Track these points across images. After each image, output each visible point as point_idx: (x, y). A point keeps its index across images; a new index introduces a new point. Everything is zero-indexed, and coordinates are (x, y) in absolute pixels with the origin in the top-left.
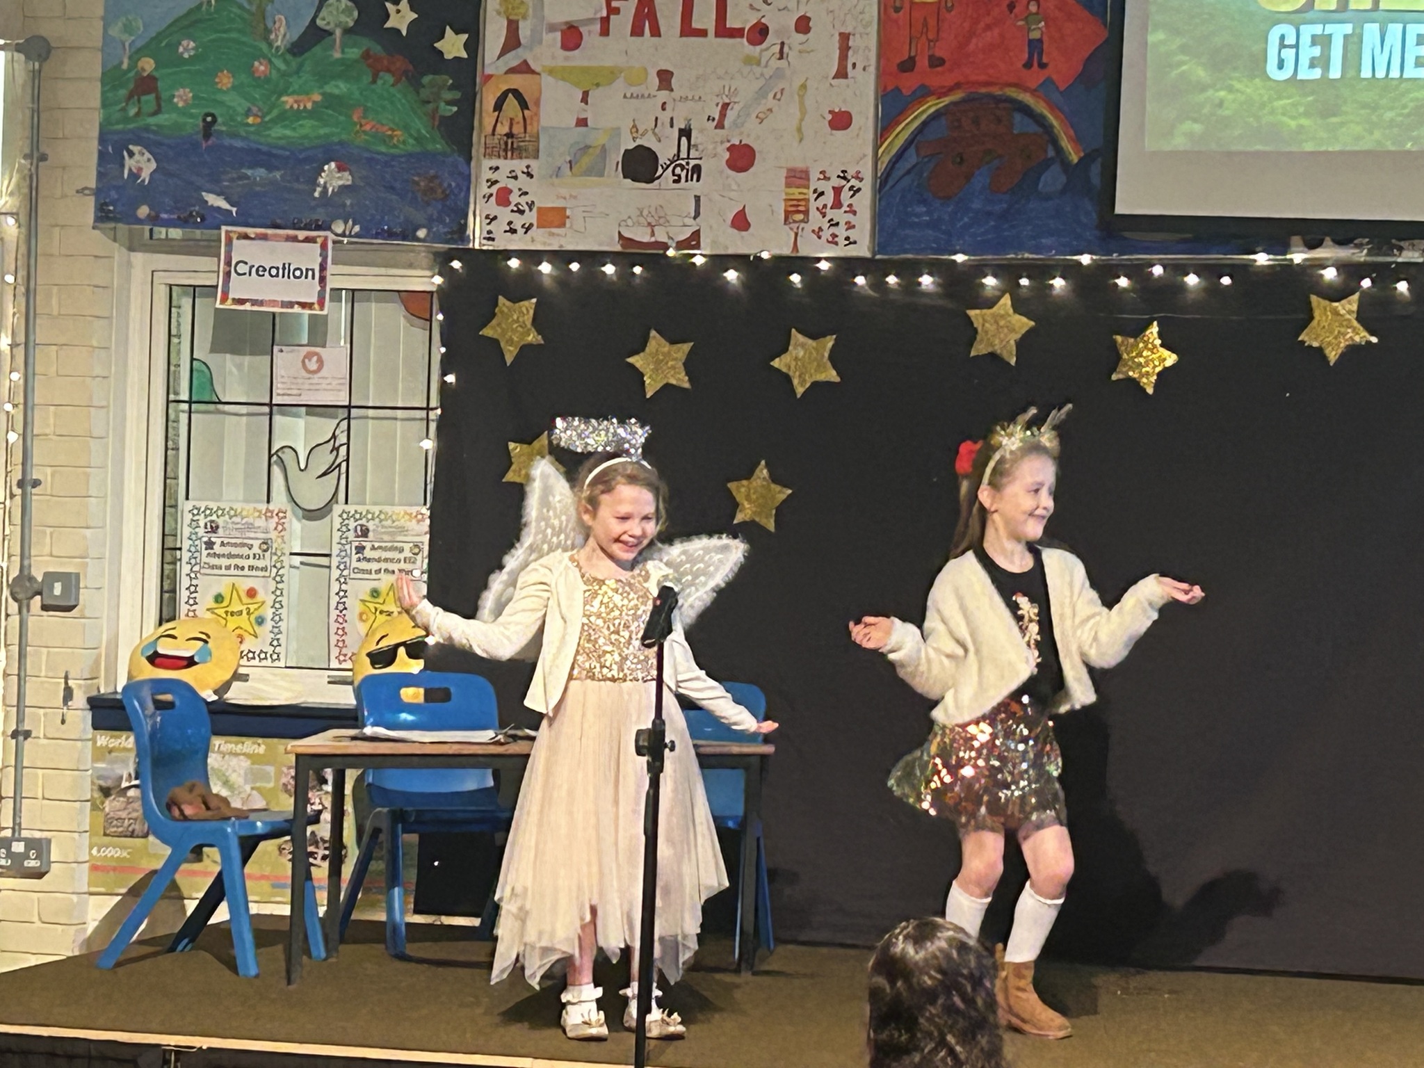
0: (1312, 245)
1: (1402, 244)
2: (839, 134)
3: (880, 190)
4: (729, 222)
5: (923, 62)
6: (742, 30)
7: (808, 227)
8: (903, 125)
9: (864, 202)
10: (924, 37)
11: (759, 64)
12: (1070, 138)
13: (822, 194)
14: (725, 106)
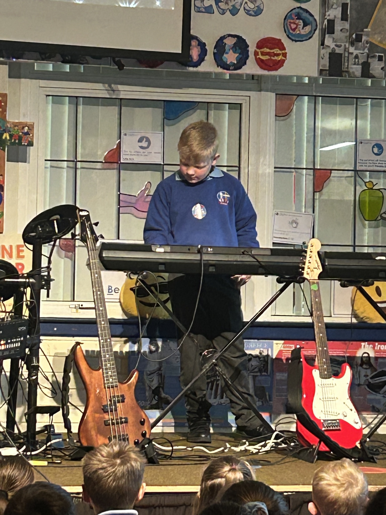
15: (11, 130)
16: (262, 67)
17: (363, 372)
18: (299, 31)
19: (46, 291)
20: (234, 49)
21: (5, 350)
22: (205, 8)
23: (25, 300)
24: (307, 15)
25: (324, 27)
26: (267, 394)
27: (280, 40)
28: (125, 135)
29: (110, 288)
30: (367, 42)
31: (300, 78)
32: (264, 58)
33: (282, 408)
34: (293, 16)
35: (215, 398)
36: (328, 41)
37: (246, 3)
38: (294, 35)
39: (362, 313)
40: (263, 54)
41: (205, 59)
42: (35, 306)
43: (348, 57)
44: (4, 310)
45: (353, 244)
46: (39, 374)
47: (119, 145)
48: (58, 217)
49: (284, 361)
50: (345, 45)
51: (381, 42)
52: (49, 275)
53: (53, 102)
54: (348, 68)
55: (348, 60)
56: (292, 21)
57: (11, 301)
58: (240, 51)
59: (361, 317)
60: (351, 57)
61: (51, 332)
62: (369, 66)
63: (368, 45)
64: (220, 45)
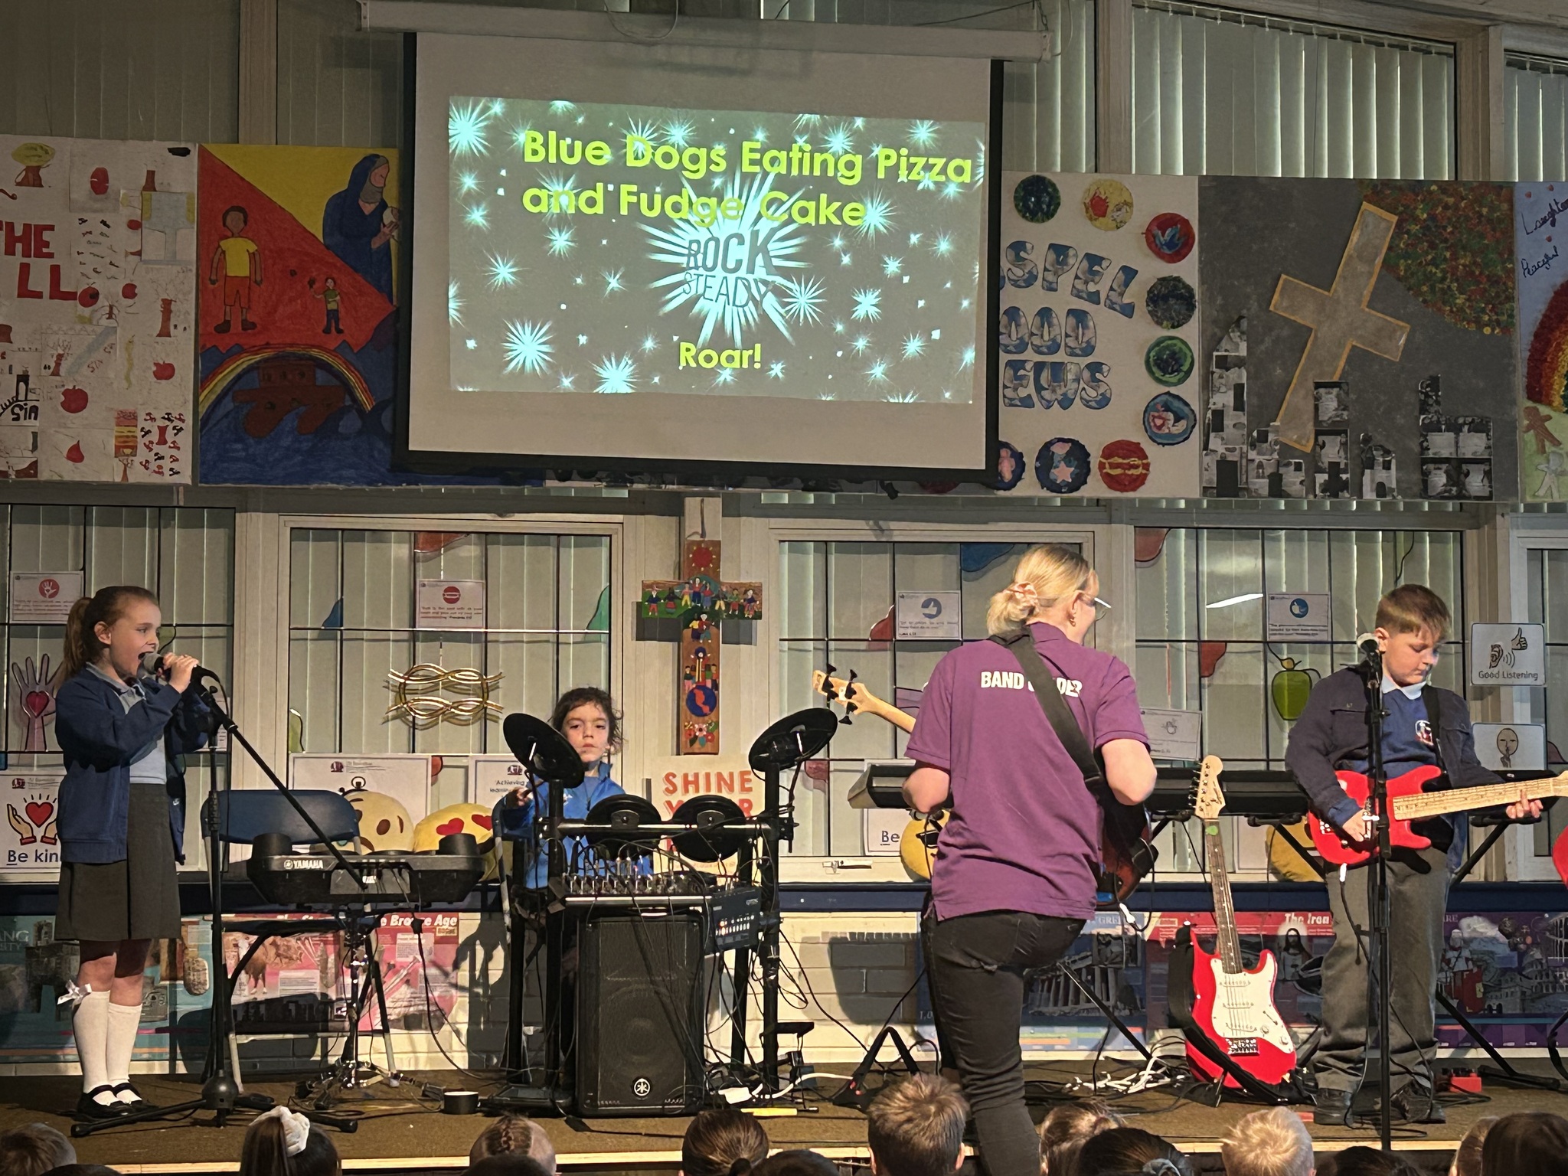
0: (563, 478)
1: (635, 478)
2: (164, 382)
3: (201, 431)
4: (65, 453)
5: (236, 327)
6: (76, 293)
7: (137, 460)
8: (221, 376)
9: (186, 440)
10: (237, 305)
11: (90, 321)
12: (364, 391)
13: (149, 432)
14: (60, 357)
15: (728, 596)
16: (1110, 487)
17: (1289, 959)
18: (1168, 428)
19: (787, 842)
20: (1068, 460)
21: (726, 935)
22: (1021, 400)
23: (754, 856)
24: (1181, 405)
25: (1207, 421)
26: (1138, 997)
27: (1139, 444)
28: (903, 597)
29: (885, 834)
30: (1276, 442)
31: (1172, 501)
32: (1114, 472)
33: (1163, 1018)
34: (1159, 407)
35: (1056, 1004)
36: (1215, 443)
37: (1084, 389)
38: (1160, 436)
39: (1285, 866)
40: (1113, 466)
41: (1024, 475)
42: (770, 866)
43: (1247, 467)
44: (723, 873)
45: (1265, 757)
46: (780, 971)
47: (893, 613)
48: (803, 727)
49: (1163, 946)
50: (1241, 448)
51: (1295, 441)
52: (791, 818)
53: (790, 551)
54: (1247, 482)
55: (1247, 471)
56: (1156, 414)
57: (734, 859)
58: (1076, 463)
59: (1284, 871)
60: (1252, 466)
61: (795, 906)
62: (1281, 480)
63: (1278, 447)
64: (1045, 455)
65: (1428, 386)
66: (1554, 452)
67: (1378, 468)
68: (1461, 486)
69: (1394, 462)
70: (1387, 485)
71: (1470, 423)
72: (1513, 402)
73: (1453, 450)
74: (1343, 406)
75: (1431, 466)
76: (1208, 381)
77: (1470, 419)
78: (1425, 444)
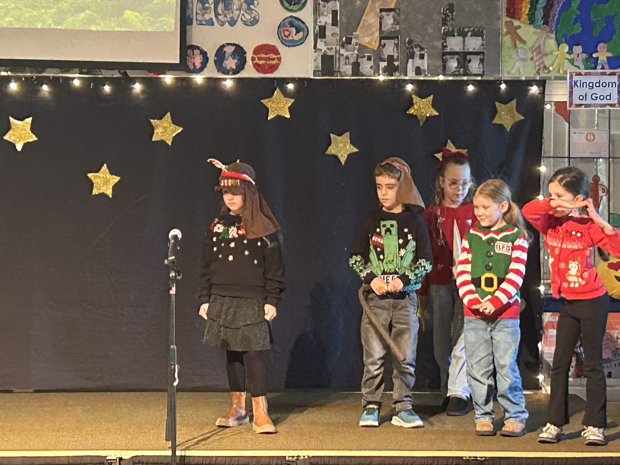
16: (258, 71)
18: (292, 36)
20: (233, 56)
22: (206, 21)
24: (300, 23)
25: (316, 32)
27: (274, 46)
30: (356, 44)
32: (261, 62)
34: (287, 24)
36: (320, 45)
37: (243, 14)
38: (287, 42)
40: (259, 59)
41: (208, 65)
43: (339, 59)
50: (336, 48)
51: (368, 43)
54: (339, 68)
55: (339, 61)
56: (285, 29)
58: (238, 57)
60: (341, 58)
62: (359, 66)
63: (357, 47)
64: (220, 54)
65: (447, 9)
66: (521, 48)
67: (417, 58)
68: (466, 68)
69: (426, 54)
70: (422, 67)
71: (471, 31)
72: (499, 18)
73: (461, 46)
74: (396, 22)
75: (448, 57)
76: (317, 10)
77: (472, 29)
78: (445, 44)
